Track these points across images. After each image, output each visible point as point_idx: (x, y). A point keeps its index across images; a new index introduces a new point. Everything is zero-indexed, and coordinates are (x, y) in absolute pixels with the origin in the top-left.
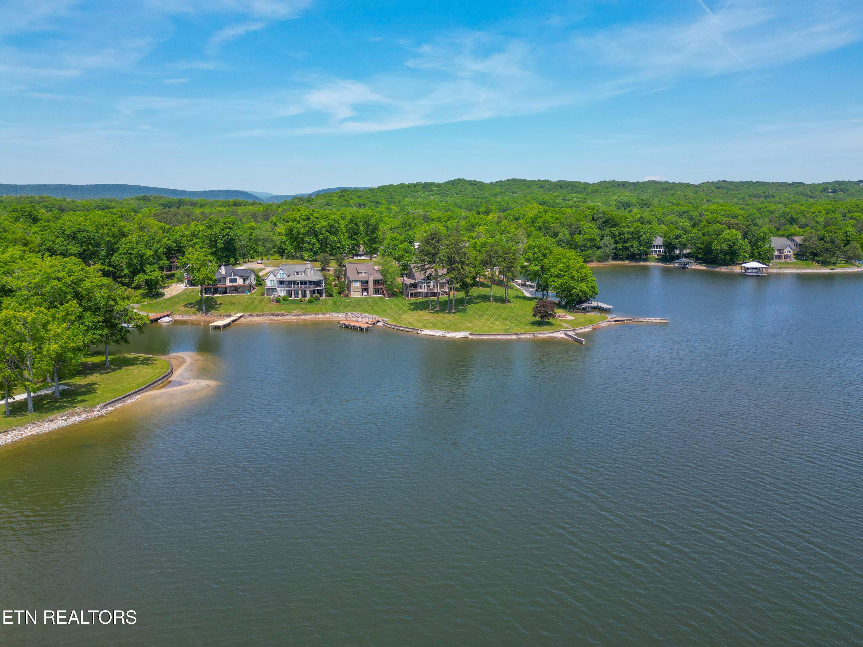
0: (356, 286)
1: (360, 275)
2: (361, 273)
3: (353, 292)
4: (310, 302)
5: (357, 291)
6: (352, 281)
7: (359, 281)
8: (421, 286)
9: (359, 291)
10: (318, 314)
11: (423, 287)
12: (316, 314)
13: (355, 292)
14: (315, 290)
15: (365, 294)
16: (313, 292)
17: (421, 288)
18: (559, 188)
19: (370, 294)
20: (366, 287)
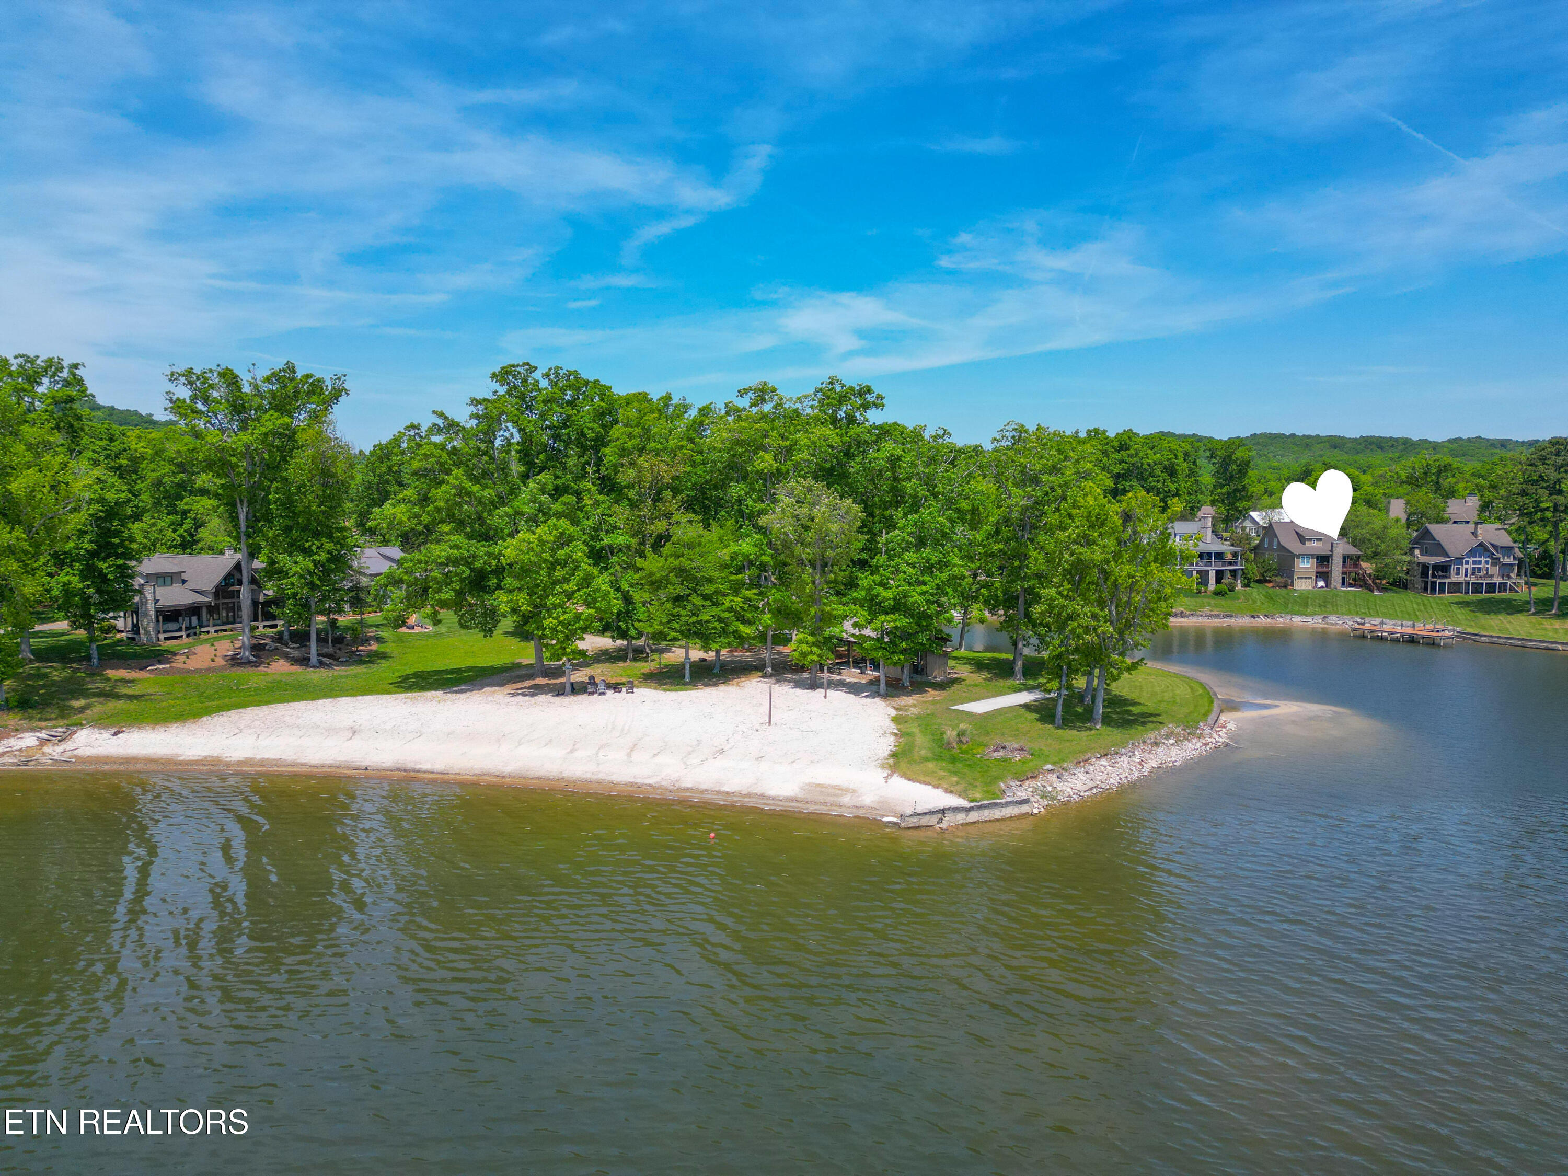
0: (1305, 566)
1: (1308, 544)
2: (1310, 540)
3: (1298, 578)
4: (1217, 593)
5: (1306, 578)
6: (1298, 556)
7: (1312, 556)
8: (1458, 569)
9: (1310, 578)
10: (1258, 617)
11: (1463, 572)
12: (1253, 617)
13: (1302, 578)
14: (1222, 571)
15: (1321, 583)
16: (1220, 576)
17: (1458, 574)
18: (1375, 448)
19: (1333, 584)
20: (1325, 570)
